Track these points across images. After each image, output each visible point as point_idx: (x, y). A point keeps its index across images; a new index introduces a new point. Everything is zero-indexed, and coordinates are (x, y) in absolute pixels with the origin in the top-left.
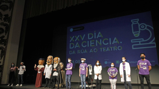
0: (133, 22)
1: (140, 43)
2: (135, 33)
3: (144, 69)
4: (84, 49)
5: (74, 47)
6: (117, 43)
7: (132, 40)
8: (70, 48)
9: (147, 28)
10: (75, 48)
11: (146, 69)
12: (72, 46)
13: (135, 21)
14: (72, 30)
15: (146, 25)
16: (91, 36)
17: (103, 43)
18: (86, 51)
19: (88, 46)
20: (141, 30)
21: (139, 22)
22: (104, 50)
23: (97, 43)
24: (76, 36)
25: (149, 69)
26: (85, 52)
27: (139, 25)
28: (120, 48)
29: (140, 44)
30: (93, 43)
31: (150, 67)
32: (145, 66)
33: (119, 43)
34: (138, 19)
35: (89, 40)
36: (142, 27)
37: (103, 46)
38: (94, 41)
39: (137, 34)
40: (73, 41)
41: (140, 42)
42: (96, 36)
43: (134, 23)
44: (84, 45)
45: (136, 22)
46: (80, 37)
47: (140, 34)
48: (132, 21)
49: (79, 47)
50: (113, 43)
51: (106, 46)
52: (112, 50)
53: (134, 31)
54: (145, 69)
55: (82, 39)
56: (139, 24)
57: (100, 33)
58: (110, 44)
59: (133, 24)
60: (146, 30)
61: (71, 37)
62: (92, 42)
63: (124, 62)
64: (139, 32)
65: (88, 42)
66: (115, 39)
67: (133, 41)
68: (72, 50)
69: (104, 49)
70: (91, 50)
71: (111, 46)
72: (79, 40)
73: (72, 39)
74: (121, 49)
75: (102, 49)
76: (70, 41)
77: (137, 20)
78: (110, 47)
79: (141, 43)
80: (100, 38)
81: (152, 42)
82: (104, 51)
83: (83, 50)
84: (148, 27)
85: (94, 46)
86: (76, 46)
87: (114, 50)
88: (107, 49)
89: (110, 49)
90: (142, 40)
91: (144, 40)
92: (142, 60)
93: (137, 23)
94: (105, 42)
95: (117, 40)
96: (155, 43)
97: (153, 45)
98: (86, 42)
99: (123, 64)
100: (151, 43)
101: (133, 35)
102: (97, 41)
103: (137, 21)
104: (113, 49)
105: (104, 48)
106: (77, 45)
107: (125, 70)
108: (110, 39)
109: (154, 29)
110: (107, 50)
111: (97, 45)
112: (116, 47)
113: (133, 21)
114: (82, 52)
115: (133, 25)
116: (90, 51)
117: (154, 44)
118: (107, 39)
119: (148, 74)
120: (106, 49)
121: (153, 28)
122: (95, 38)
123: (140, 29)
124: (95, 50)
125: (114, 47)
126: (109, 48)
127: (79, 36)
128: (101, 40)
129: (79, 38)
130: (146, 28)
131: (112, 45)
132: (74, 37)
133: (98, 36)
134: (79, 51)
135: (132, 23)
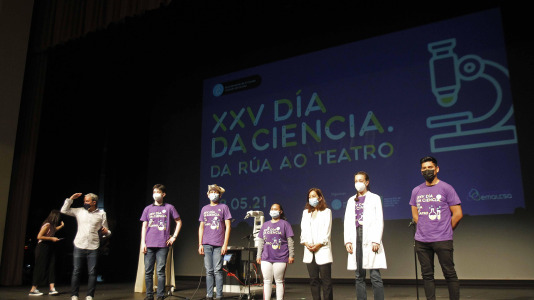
0: (434, 52)
1: (458, 128)
2: (441, 93)
3: (432, 218)
4: (261, 156)
5: (228, 151)
6: (377, 131)
7: (429, 120)
8: (214, 155)
9: (485, 72)
10: (230, 153)
11: (439, 218)
12: (219, 147)
13: (442, 49)
14: (218, 90)
15: (483, 63)
16: (283, 110)
17: (328, 132)
18: (266, 166)
19: (275, 146)
20: (462, 82)
21: (455, 51)
22: (331, 159)
23: (307, 133)
24: (232, 113)
25: (453, 218)
26: (264, 167)
27: (457, 63)
28: (386, 150)
29: (459, 133)
30: (293, 135)
31: (458, 212)
32: (435, 205)
33: (382, 131)
34: (453, 41)
35: (280, 125)
36: (466, 69)
37: (327, 144)
38: (294, 126)
39: (447, 98)
40: (225, 129)
41: (458, 124)
42: (304, 109)
43: (439, 54)
44: (260, 143)
45: (446, 52)
46: (246, 113)
47: (459, 95)
48: (430, 46)
49: (245, 151)
50: (361, 133)
51: (337, 145)
52: (357, 158)
53: (438, 86)
54: (436, 220)
55: (256, 122)
56: (455, 56)
57: (315, 97)
58: (352, 135)
59: (435, 57)
60: (480, 79)
61: (215, 116)
62: (288, 131)
63: (362, 193)
64: (457, 87)
65: (275, 130)
66: (370, 115)
67: (433, 122)
68: (220, 162)
69: (331, 154)
70: (285, 158)
71: (356, 145)
72: (242, 125)
73: (220, 122)
74: (390, 155)
75: (324, 157)
76: (214, 131)
77: (450, 44)
78: (352, 148)
79: (464, 127)
80: (315, 115)
81: (505, 125)
82: (329, 161)
83: (258, 161)
84: (489, 70)
85: (294, 144)
86: (234, 148)
87: (366, 158)
88: (342, 155)
89: (352, 154)
90: (466, 118)
91: (475, 116)
92: (427, 183)
93: (451, 54)
94: (335, 130)
95: (375, 120)
96: (513, 128)
97: (508, 135)
98: (266, 132)
99: (357, 200)
100: (498, 127)
101: (435, 98)
102: (304, 127)
103: (450, 49)
104: (361, 152)
105: (328, 152)
106: (238, 145)
107: (360, 223)
108: (352, 117)
109: (510, 73)
110: (341, 158)
111: (304, 141)
112: (373, 147)
113: (434, 48)
114: (255, 167)
115: (436, 62)
116: (283, 165)
117: (511, 132)
118: (342, 119)
119: (447, 238)
120: (338, 154)
121: (506, 72)
122: (299, 115)
123: (459, 77)
124: (300, 161)
125: (365, 148)
126: (348, 150)
127: (243, 110)
128: (318, 122)
129: (245, 118)
130: (481, 74)
131: (359, 141)
132: (225, 114)
133: (310, 108)
134: (243, 166)
135: (430, 55)
